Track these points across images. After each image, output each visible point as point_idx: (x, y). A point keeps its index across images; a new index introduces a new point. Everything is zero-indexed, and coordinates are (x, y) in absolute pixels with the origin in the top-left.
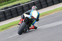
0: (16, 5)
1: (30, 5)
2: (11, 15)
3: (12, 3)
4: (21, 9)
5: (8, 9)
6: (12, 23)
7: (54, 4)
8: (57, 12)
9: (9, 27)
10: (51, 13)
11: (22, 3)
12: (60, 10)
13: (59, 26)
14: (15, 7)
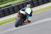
0: (8, 6)
1: (20, 5)
2: (4, 14)
3: (5, 4)
4: (13, 9)
5: (1, 9)
6: (5, 20)
7: (39, 5)
8: (42, 11)
9: (2, 24)
10: (37, 12)
11: (13, 4)
12: (45, 10)
13: (43, 23)
14: (7, 7)
